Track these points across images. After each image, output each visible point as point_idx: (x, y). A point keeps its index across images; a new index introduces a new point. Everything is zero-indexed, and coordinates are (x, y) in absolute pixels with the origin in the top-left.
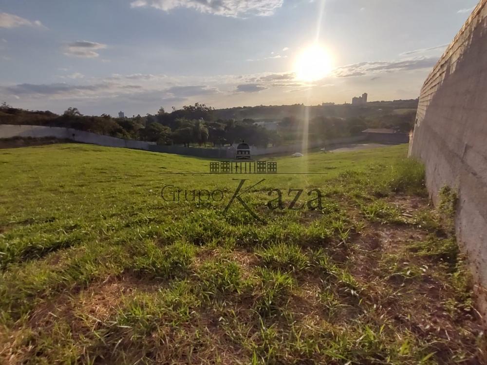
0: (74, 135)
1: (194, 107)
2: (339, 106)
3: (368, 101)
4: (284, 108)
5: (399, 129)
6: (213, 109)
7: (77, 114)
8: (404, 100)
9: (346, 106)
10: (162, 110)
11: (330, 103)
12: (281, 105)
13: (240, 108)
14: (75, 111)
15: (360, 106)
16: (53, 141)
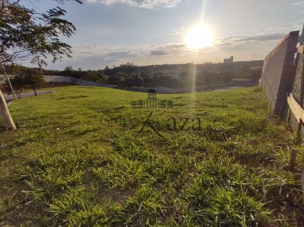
0: (75, 81)
1: (127, 65)
2: (215, 65)
3: (234, 61)
4: (181, 65)
5: (253, 78)
6: (138, 66)
7: (71, 70)
8: (257, 61)
9: (220, 64)
10: (107, 67)
11: (210, 62)
12: (179, 64)
13: (153, 66)
14: (70, 68)
15: (229, 64)
16: (66, 84)
